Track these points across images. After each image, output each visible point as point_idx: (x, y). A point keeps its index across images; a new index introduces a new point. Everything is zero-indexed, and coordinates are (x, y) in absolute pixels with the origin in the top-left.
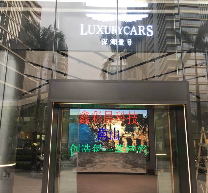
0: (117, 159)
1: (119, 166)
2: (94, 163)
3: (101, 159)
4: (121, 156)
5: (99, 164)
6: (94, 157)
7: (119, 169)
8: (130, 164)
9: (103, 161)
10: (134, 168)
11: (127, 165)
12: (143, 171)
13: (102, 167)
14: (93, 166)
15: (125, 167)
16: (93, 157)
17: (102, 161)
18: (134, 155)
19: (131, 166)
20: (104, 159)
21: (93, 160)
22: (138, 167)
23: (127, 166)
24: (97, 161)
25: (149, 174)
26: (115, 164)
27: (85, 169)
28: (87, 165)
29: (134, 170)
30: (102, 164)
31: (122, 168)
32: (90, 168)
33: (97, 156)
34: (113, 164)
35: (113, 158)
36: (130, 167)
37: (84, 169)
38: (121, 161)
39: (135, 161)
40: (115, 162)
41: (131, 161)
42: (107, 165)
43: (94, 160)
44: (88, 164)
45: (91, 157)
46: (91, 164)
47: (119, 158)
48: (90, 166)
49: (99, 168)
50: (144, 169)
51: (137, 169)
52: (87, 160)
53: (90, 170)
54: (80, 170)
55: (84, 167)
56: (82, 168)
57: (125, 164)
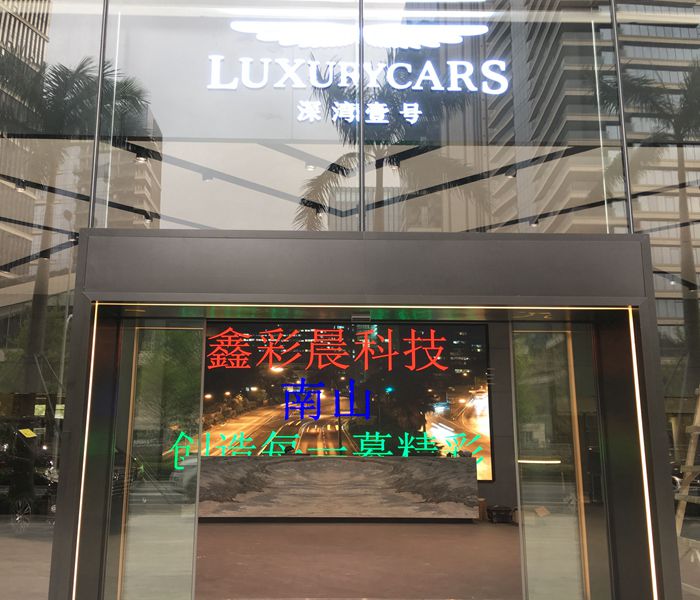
0: (361, 477)
1: (371, 498)
2: (267, 491)
3: (298, 477)
4: (378, 468)
5: (291, 491)
6: (267, 472)
7: (371, 506)
8: (413, 493)
9: (306, 485)
10: (432, 505)
11: (403, 494)
12: (467, 511)
13: (300, 501)
14: (267, 500)
15: (393, 500)
16: (263, 469)
17: (299, 485)
18: (430, 465)
19: (419, 498)
20: (308, 476)
21: (263, 481)
22: (449, 500)
23: (404, 499)
24: (279, 482)
25: (492, 522)
26: (354, 491)
27: (234, 508)
28: (239, 497)
29: (431, 509)
30: (302, 491)
31: (382, 503)
32: (254, 505)
33: (281, 467)
34: (346, 491)
35: (346, 475)
36: (416, 500)
37: (228, 508)
38: (378, 484)
39: (435, 484)
40: (356, 485)
41: (418, 482)
42: (321, 496)
43: (266, 480)
44: (245, 492)
45: (257, 470)
46: (256, 494)
47: (368, 475)
48: (252, 498)
49: (287, 505)
50: (471, 505)
51: (444, 506)
52: (242, 481)
53: (251, 511)
54: (214, 512)
55: (228, 503)
56: (218, 504)
57: (392, 491)
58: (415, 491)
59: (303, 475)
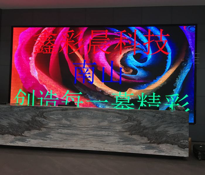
0: (105, 123)
1: (111, 138)
2: (44, 130)
3: (64, 121)
4: (117, 117)
5: (59, 131)
6: (45, 117)
7: (112, 143)
8: (141, 136)
9: (68, 127)
10: (155, 145)
11: (134, 137)
12: (180, 151)
13: (65, 138)
14: (43, 136)
15: (126, 140)
16: (42, 115)
17: (65, 127)
18: (154, 116)
19: (145, 140)
20: (70, 121)
21: (42, 124)
22: (166, 142)
23: (134, 140)
24: (52, 124)
25: (198, 159)
26: (100, 133)
27: (23, 140)
28: (26, 133)
29: (153, 148)
30: (66, 131)
31: (119, 142)
32: (35, 139)
33: (53, 114)
34: (95, 133)
35: (95, 121)
36: (143, 141)
37: (19, 140)
38: (117, 128)
39: (157, 130)
40: (101, 128)
41: (145, 128)
42: (78, 135)
43: (44, 123)
44: (30, 130)
45: (38, 116)
46: (36, 132)
47: (110, 122)
48: (35, 135)
49: (57, 140)
50: (182, 147)
51: (163, 147)
52: (28, 122)
53: (33, 143)
54: (11, 142)
55: (19, 137)
56: (13, 137)
57: (126, 134)
58: (143, 135)
59: (67, 120)
